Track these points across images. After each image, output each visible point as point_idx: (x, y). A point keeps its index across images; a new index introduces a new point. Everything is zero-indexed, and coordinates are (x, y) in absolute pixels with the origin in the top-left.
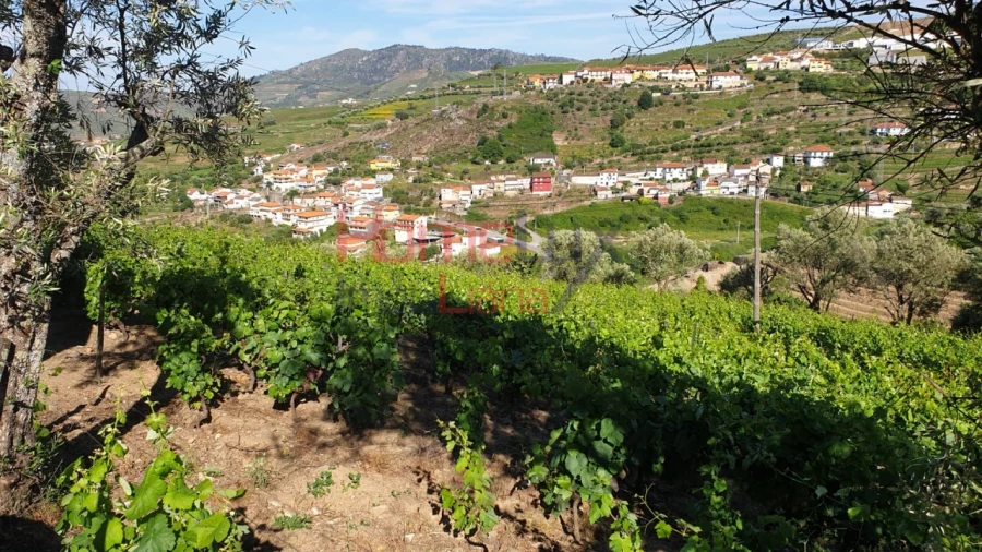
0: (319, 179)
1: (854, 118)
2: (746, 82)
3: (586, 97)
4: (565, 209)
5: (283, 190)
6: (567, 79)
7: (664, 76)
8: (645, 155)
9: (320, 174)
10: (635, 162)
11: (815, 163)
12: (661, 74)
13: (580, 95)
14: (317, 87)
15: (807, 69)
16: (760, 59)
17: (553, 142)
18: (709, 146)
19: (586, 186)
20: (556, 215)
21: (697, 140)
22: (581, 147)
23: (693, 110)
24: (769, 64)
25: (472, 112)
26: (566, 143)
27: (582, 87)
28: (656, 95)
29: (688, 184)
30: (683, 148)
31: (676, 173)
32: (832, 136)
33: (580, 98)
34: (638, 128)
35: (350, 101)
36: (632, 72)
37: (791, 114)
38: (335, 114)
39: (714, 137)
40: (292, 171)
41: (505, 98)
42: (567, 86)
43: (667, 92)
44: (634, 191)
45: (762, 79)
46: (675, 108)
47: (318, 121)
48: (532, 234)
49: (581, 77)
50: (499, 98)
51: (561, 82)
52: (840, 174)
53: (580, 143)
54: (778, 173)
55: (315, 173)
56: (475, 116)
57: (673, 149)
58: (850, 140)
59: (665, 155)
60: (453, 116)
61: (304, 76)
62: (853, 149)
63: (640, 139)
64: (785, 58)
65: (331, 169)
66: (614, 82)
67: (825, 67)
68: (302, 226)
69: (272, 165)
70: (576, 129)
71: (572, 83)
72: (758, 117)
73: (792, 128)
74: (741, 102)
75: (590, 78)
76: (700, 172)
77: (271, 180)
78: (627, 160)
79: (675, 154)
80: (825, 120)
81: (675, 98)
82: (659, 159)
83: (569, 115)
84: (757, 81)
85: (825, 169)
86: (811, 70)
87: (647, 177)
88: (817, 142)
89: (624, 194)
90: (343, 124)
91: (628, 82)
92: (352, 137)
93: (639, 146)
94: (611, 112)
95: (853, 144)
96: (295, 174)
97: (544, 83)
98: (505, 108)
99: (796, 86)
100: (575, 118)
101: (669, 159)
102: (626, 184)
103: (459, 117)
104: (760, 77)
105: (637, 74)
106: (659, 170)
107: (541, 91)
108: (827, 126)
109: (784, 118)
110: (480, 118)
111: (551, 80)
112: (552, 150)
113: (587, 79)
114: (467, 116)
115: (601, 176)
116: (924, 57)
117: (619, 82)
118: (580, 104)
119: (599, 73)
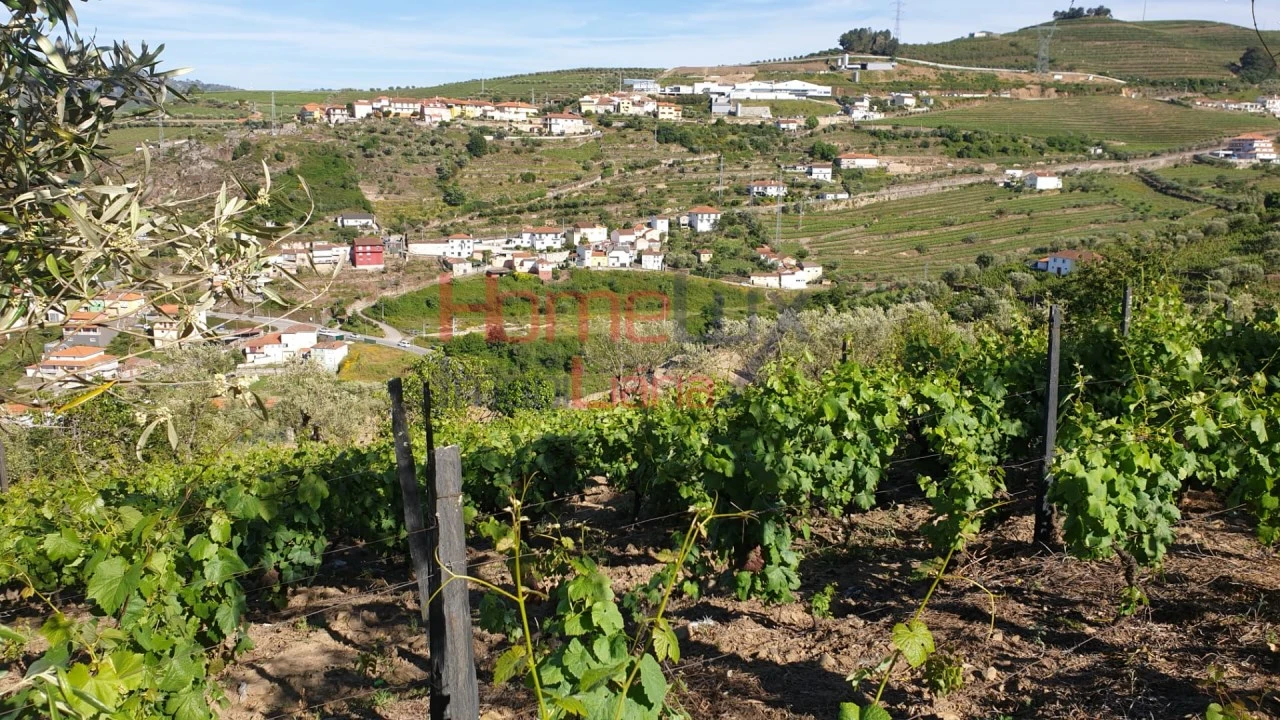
2: (591, 127)
3: (393, 136)
4: (413, 288)
6: (362, 110)
7: (489, 114)
8: (499, 217)
10: (486, 226)
12: (485, 111)
13: (384, 133)
15: (656, 116)
16: (596, 101)
17: (362, 196)
18: (575, 206)
19: (431, 257)
20: (404, 298)
21: (556, 198)
22: (405, 204)
23: (541, 161)
24: (608, 107)
25: (223, 151)
26: (382, 198)
27: (381, 124)
28: (489, 138)
29: (566, 254)
30: (542, 208)
31: (548, 240)
33: (386, 137)
34: (472, 177)
36: (450, 107)
37: (656, 168)
39: (575, 195)
41: (275, 132)
42: (362, 120)
43: (500, 136)
44: (498, 264)
45: (608, 125)
46: (516, 156)
48: (382, 325)
49: (380, 110)
50: (265, 132)
51: (353, 115)
53: (401, 198)
54: (667, 239)
56: (229, 157)
57: (531, 209)
59: (522, 217)
60: (194, 156)
63: (484, 196)
66: (427, 119)
67: (675, 113)
70: (390, 180)
71: (369, 116)
72: (620, 171)
73: (661, 186)
74: (592, 156)
75: (394, 111)
76: (577, 239)
78: (472, 223)
79: (534, 216)
80: (695, 176)
81: (513, 143)
82: (517, 222)
83: (376, 159)
84: (603, 127)
85: (714, 236)
86: (660, 116)
87: (512, 245)
89: (488, 268)
91: (448, 120)
93: (486, 205)
94: (434, 158)
97: (328, 114)
98: (277, 146)
100: (385, 164)
101: (528, 222)
102: (485, 253)
103: (205, 158)
104: (604, 122)
105: (457, 110)
106: (526, 237)
107: (327, 125)
108: (700, 183)
109: (650, 174)
110: (239, 161)
111: (338, 111)
112: (366, 208)
113: (390, 112)
114: (218, 156)
115: (451, 244)
116: (768, 108)
117: (434, 119)
118: (388, 146)
119: (405, 105)
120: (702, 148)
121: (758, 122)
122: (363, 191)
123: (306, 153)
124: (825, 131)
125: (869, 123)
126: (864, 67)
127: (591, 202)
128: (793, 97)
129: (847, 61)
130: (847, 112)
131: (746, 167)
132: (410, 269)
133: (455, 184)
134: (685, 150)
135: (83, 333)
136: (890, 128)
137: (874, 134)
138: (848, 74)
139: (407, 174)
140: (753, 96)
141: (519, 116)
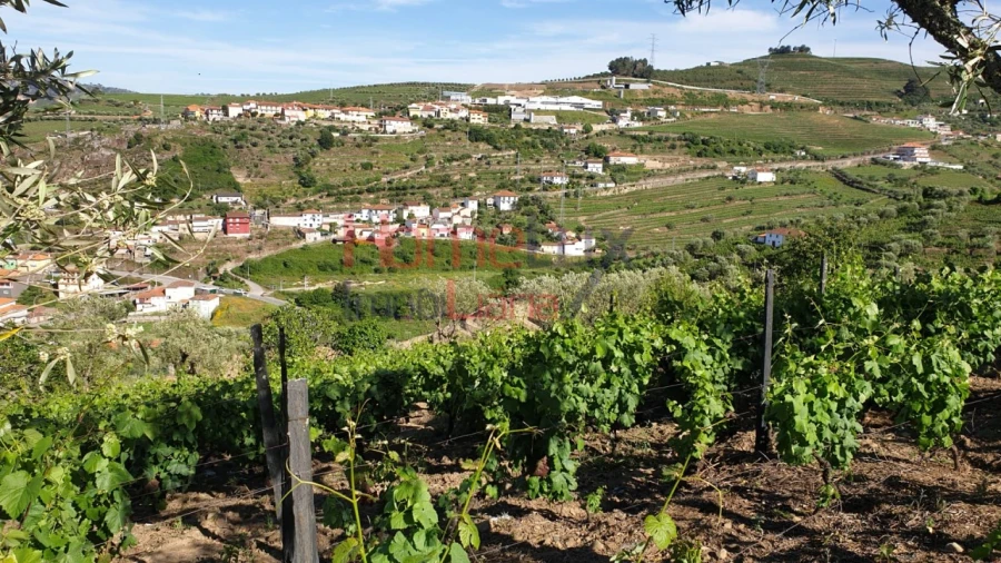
2: (417, 128)
3: (259, 132)
4: (273, 252)
6: (234, 111)
7: (336, 116)
8: (344, 196)
10: (333, 203)
11: (504, 207)
12: (333, 114)
13: (252, 129)
15: (468, 120)
16: (421, 108)
17: (233, 179)
18: (404, 188)
19: (288, 227)
20: (265, 260)
21: (389, 182)
22: (268, 185)
23: (377, 153)
24: (430, 113)
25: (120, 141)
26: (249, 181)
27: (250, 122)
28: (336, 135)
29: (397, 226)
30: (378, 190)
31: (383, 215)
33: (253, 132)
34: (321, 164)
36: (305, 110)
37: (468, 161)
39: (405, 180)
41: (163, 127)
42: (234, 118)
43: (345, 133)
44: (342, 233)
45: (430, 126)
46: (357, 149)
48: (247, 282)
49: (249, 111)
50: (154, 127)
51: (227, 114)
53: (265, 181)
54: (476, 215)
56: (125, 146)
57: (369, 191)
58: (524, 186)
59: (362, 197)
60: (96, 144)
63: (331, 180)
66: (287, 119)
67: (483, 119)
70: (256, 166)
71: (240, 115)
72: (440, 163)
73: (473, 175)
74: (418, 150)
75: (260, 112)
76: (405, 214)
78: (322, 201)
79: (372, 196)
80: (498, 168)
81: (355, 139)
82: (358, 200)
83: (245, 150)
86: (471, 120)
87: (353, 219)
89: (333, 236)
91: (303, 120)
93: (332, 187)
94: (292, 150)
95: (528, 190)
97: (207, 114)
98: (165, 138)
100: (252, 154)
101: (367, 200)
102: (332, 225)
103: (105, 147)
104: (427, 124)
105: (311, 113)
106: (365, 212)
107: (206, 123)
108: (502, 173)
109: (463, 165)
110: (134, 149)
111: (215, 112)
112: (236, 188)
113: (256, 113)
114: (115, 145)
115: (304, 217)
116: (554, 117)
117: (292, 119)
118: (255, 140)
119: (269, 108)
120: (504, 146)
121: (547, 127)
122: (235, 175)
123: (188, 144)
124: (597, 135)
125: (631, 130)
126: (627, 86)
127: (417, 186)
128: (573, 109)
129: (614, 82)
130: (614, 121)
131: (538, 161)
132: (271, 237)
133: (308, 171)
134: (491, 147)
136: (646, 133)
137: (634, 138)
138: (615, 92)
139: (270, 162)
140: (543, 107)
141: (360, 118)
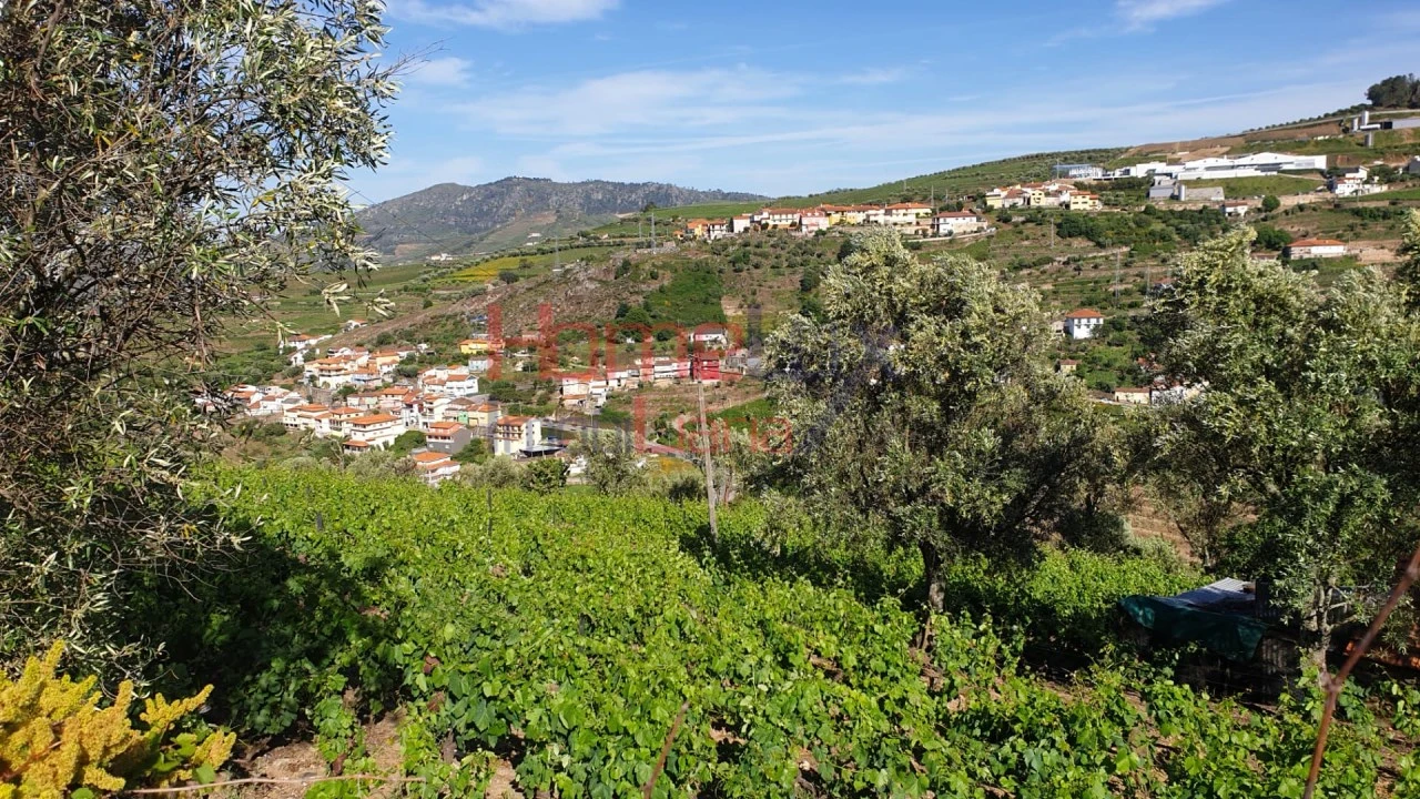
0: (385, 369)
1: (1133, 271)
2: (985, 225)
3: (766, 249)
4: (740, 403)
5: (333, 386)
6: (740, 224)
7: (872, 218)
9: (386, 362)
11: (1081, 333)
12: (868, 216)
13: (757, 247)
14: (395, 238)
15: (1068, 206)
16: (1004, 194)
17: (721, 311)
20: (726, 411)
24: (1017, 200)
25: (607, 271)
26: (740, 313)
27: (760, 236)
32: (1103, 296)
33: (758, 250)
35: (444, 257)
36: (829, 215)
37: (1047, 267)
38: (414, 277)
40: (347, 359)
41: (655, 251)
42: (739, 234)
45: (1007, 220)
47: (390, 287)
49: (759, 222)
50: (646, 251)
51: (731, 229)
52: (1115, 348)
55: (380, 360)
56: (612, 277)
58: (1126, 301)
60: (581, 276)
61: (377, 223)
62: (1132, 313)
64: (1037, 192)
65: (404, 354)
66: (804, 228)
67: (1091, 202)
68: (358, 438)
69: (318, 351)
70: (754, 293)
71: (746, 230)
73: (1048, 288)
75: (771, 223)
77: (316, 373)
80: (1092, 275)
83: (744, 274)
84: (1001, 223)
85: (1094, 343)
86: (1073, 207)
88: (1083, 304)
90: (424, 290)
91: (824, 229)
92: (437, 308)
94: (801, 269)
95: (1132, 306)
96: (351, 363)
97: (709, 231)
98: (654, 265)
99: (1053, 230)
100: (752, 278)
103: (590, 279)
104: (1004, 217)
105: (836, 218)
107: (705, 242)
108: (1096, 282)
109: (1038, 273)
110: (620, 279)
111: (717, 227)
112: (720, 322)
113: (767, 225)
114: (601, 277)
116: (1221, 189)
117: (811, 228)
118: (758, 259)
119: (784, 217)
120: (1109, 241)
121: (1200, 206)
122: (723, 305)
123: (680, 270)
124: (1286, 212)
125: (1363, 199)
126: (1388, 125)
128: (1259, 173)
129: (1367, 120)
130: (1331, 187)
131: (1164, 261)
133: (816, 296)
134: (1091, 244)
135: (440, 440)
136: (1386, 203)
137: (1357, 213)
138: (1360, 138)
139: (771, 286)
140: (1207, 175)
141: (907, 218)
